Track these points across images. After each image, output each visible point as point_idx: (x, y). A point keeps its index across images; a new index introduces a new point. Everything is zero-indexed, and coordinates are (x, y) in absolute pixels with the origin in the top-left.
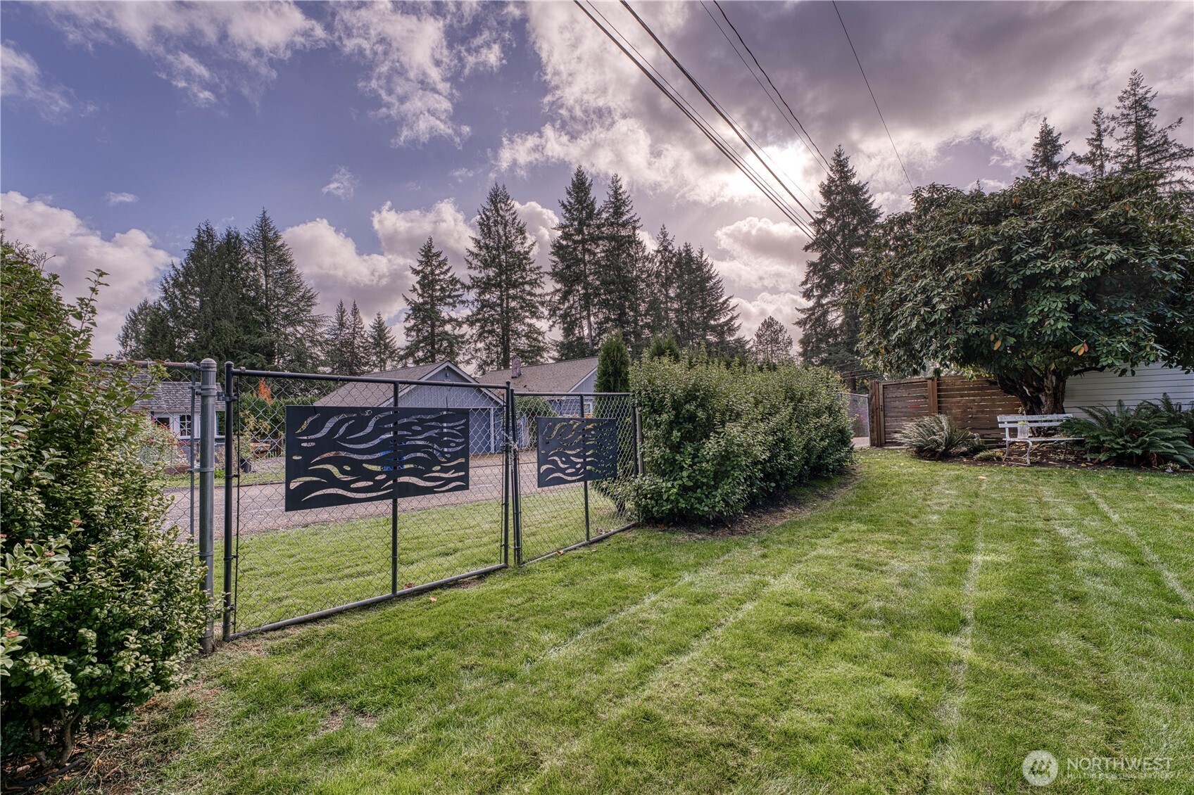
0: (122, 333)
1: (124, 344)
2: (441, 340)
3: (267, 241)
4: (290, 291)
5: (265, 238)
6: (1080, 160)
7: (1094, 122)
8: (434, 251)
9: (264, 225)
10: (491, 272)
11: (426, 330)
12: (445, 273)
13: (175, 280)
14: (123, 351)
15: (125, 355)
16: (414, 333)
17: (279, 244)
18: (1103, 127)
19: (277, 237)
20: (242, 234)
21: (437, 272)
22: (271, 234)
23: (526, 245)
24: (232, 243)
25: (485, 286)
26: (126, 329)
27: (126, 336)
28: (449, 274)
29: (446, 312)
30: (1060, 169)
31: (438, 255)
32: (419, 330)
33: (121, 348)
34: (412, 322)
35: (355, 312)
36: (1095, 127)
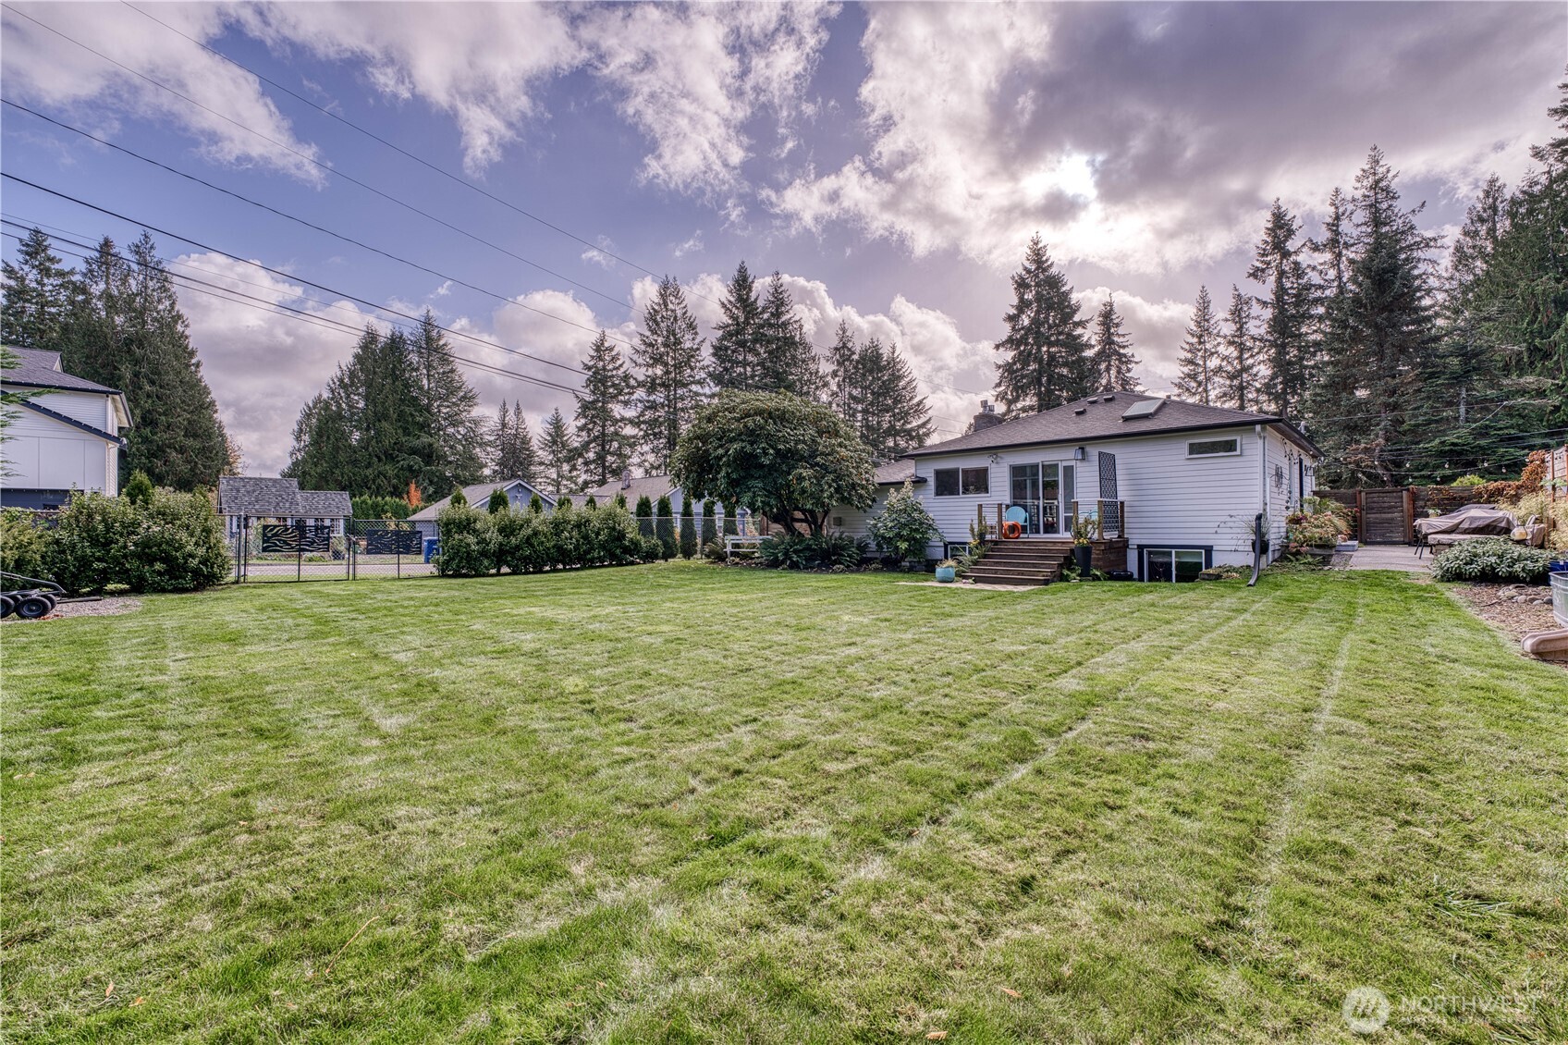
0: (296, 428)
1: (298, 439)
2: (612, 441)
3: (430, 343)
4: (452, 390)
5: (429, 339)
6: (1316, 248)
7: (1333, 204)
8: (606, 345)
9: (427, 323)
10: (659, 371)
11: (597, 431)
12: (617, 368)
13: (341, 380)
14: (297, 446)
15: (299, 450)
16: (584, 433)
17: (441, 343)
18: (1341, 210)
19: (440, 337)
20: (406, 334)
21: (610, 367)
22: (434, 333)
23: (697, 341)
24: (396, 343)
25: (652, 386)
26: (300, 423)
27: (301, 430)
28: (622, 370)
29: (617, 410)
30: (1293, 258)
31: (611, 349)
32: (589, 431)
33: (295, 443)
34: (583, 421)
35: (518, 411)
36: (1333, 209)
